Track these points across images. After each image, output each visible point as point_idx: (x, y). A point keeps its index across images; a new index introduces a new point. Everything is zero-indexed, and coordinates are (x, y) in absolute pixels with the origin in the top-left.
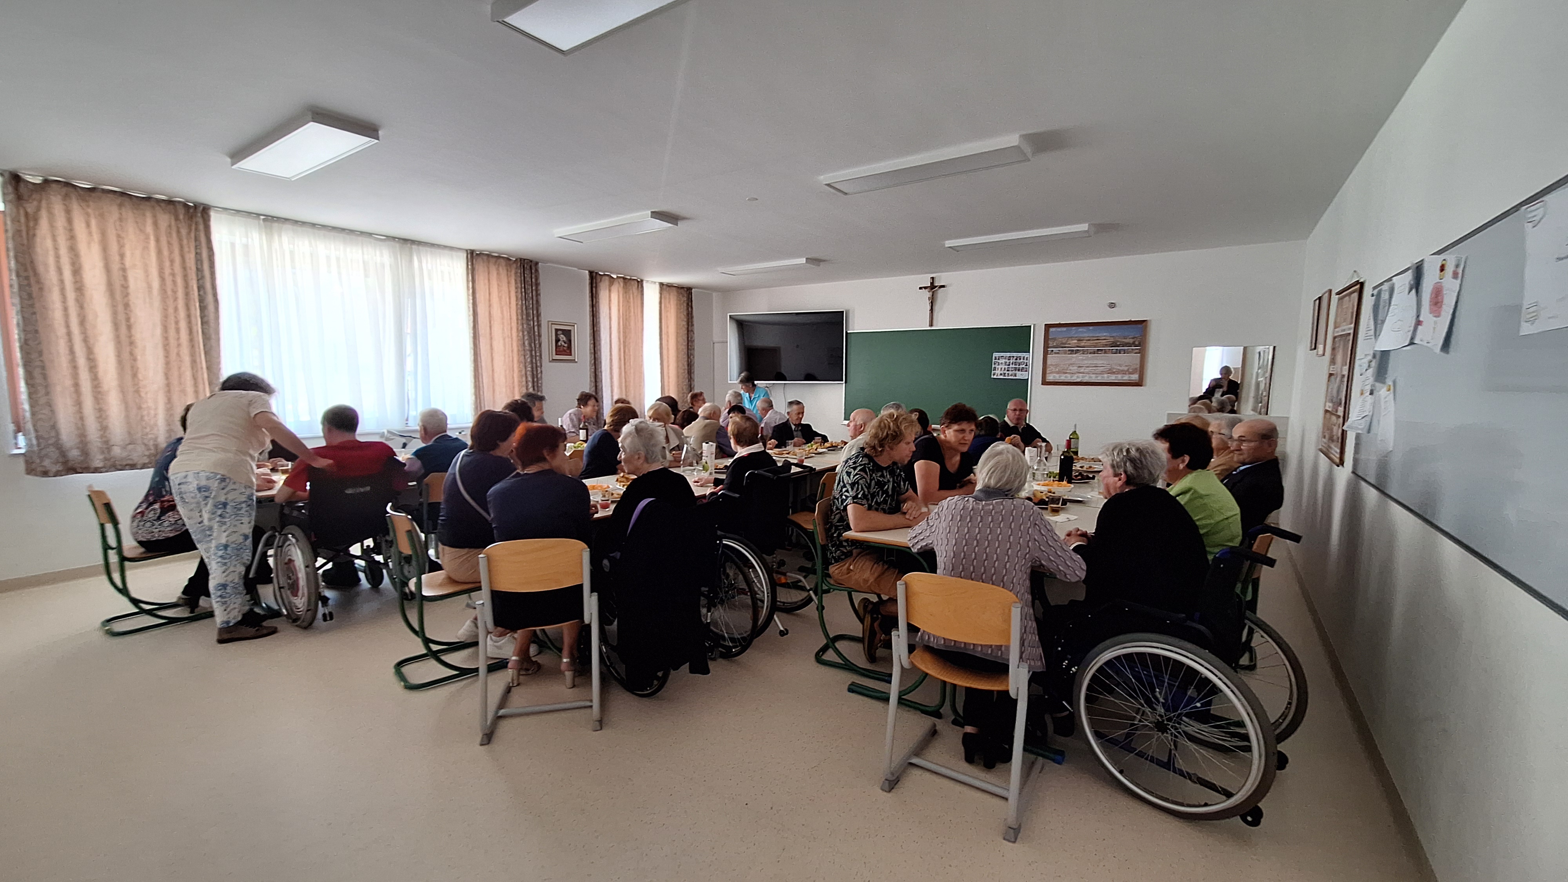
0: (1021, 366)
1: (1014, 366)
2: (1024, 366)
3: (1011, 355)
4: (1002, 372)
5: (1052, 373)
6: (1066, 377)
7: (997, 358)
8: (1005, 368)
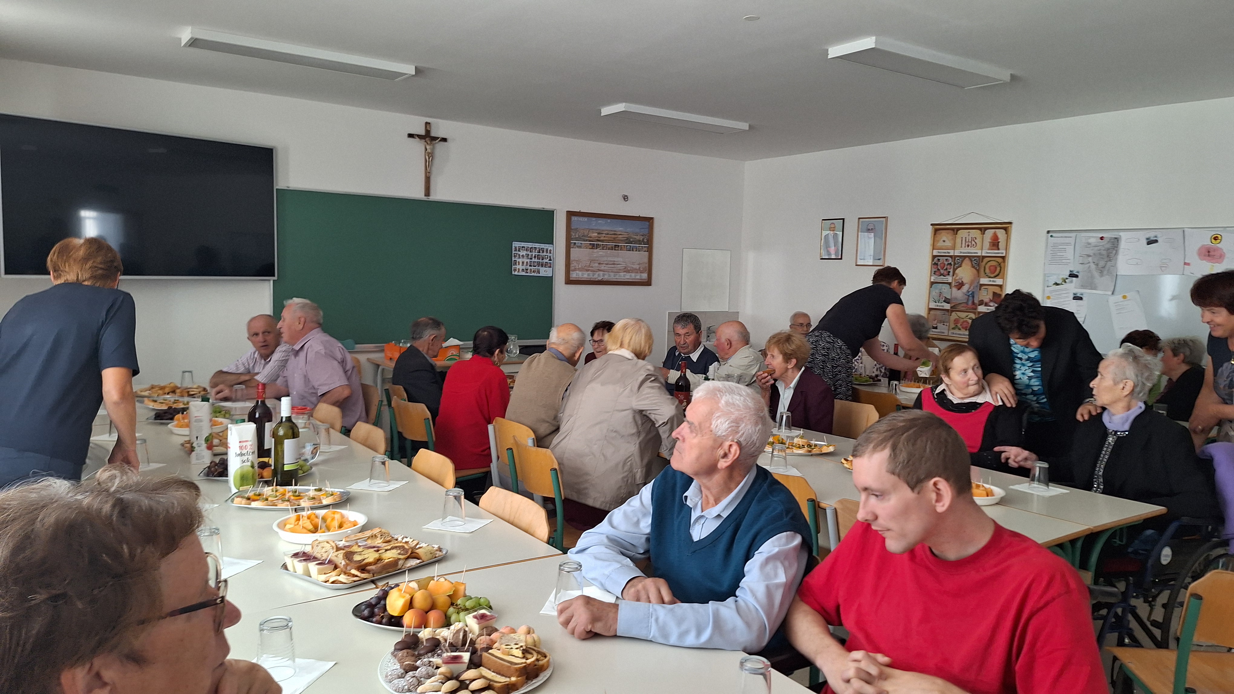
0: (545, 261)
1: (536, 260)
2: (547, 261)
3: (533, 246)
4: (524, 267)
5: (575, 270)
6: (589, 275)
7: (518, 249)
8: (527, 262)
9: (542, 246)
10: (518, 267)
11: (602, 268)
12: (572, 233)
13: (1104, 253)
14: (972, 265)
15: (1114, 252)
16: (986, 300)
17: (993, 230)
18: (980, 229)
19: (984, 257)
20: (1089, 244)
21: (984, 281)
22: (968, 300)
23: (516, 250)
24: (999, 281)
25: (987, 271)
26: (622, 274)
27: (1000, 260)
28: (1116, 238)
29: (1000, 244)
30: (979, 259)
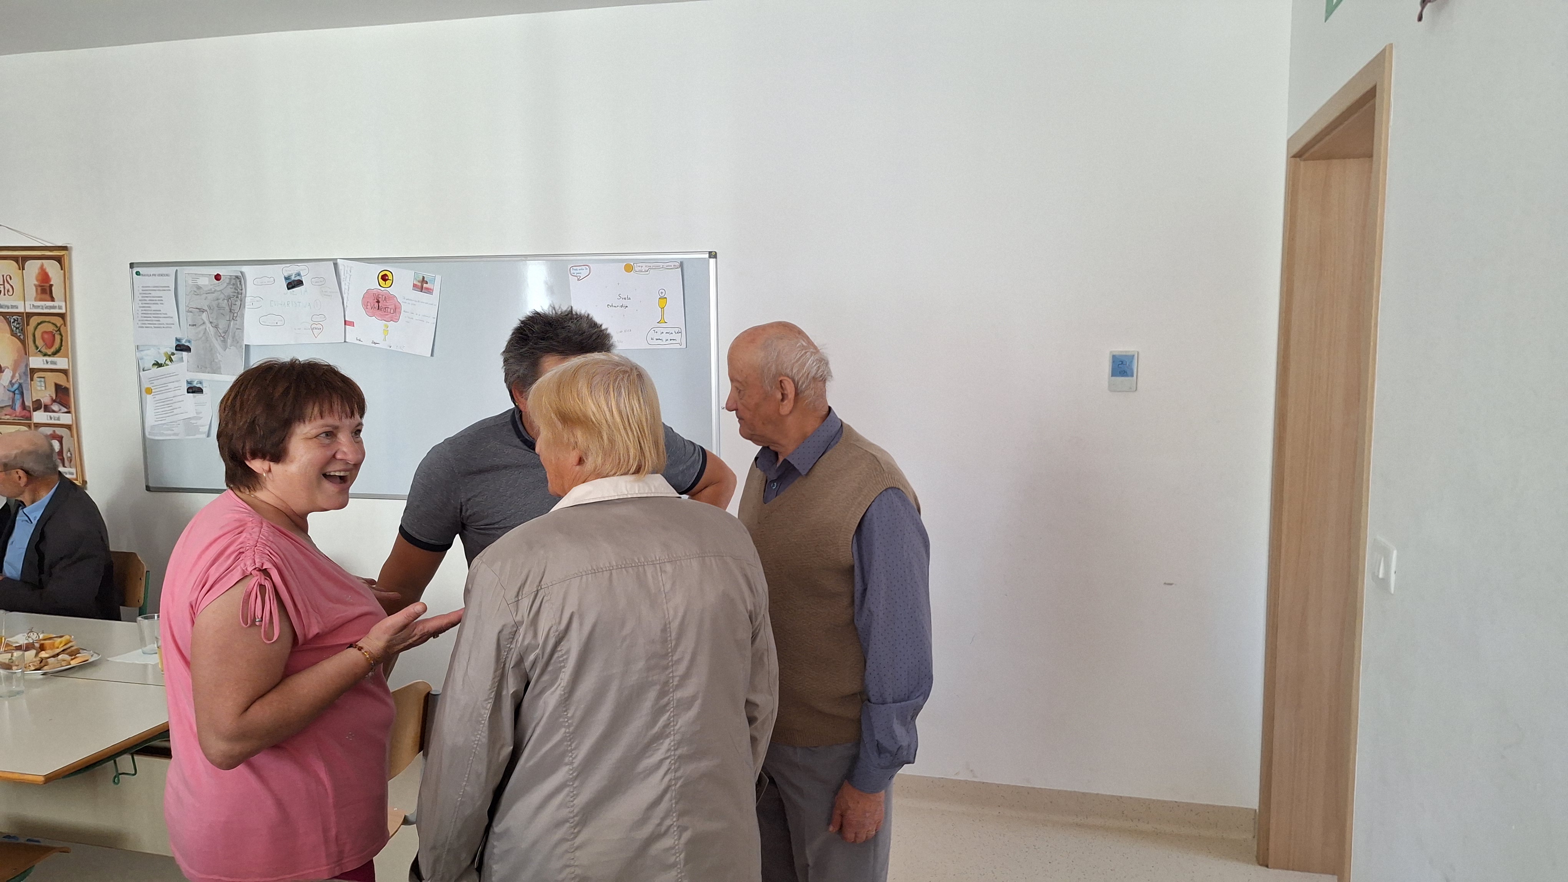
13: (224, 304)
14: (12, 330)
15: (238, 303)
16: (46, 400)
17: (40, 261)
18: (15, 259)
19: (30, 315)
20: (199, 288)
21: (37, 362)
22: (13, 401)
24: (61, 363)
25: (40, 343)
27: (58, 321)
28: (237, 277)
29: (53, 288)
30: (22, 319)
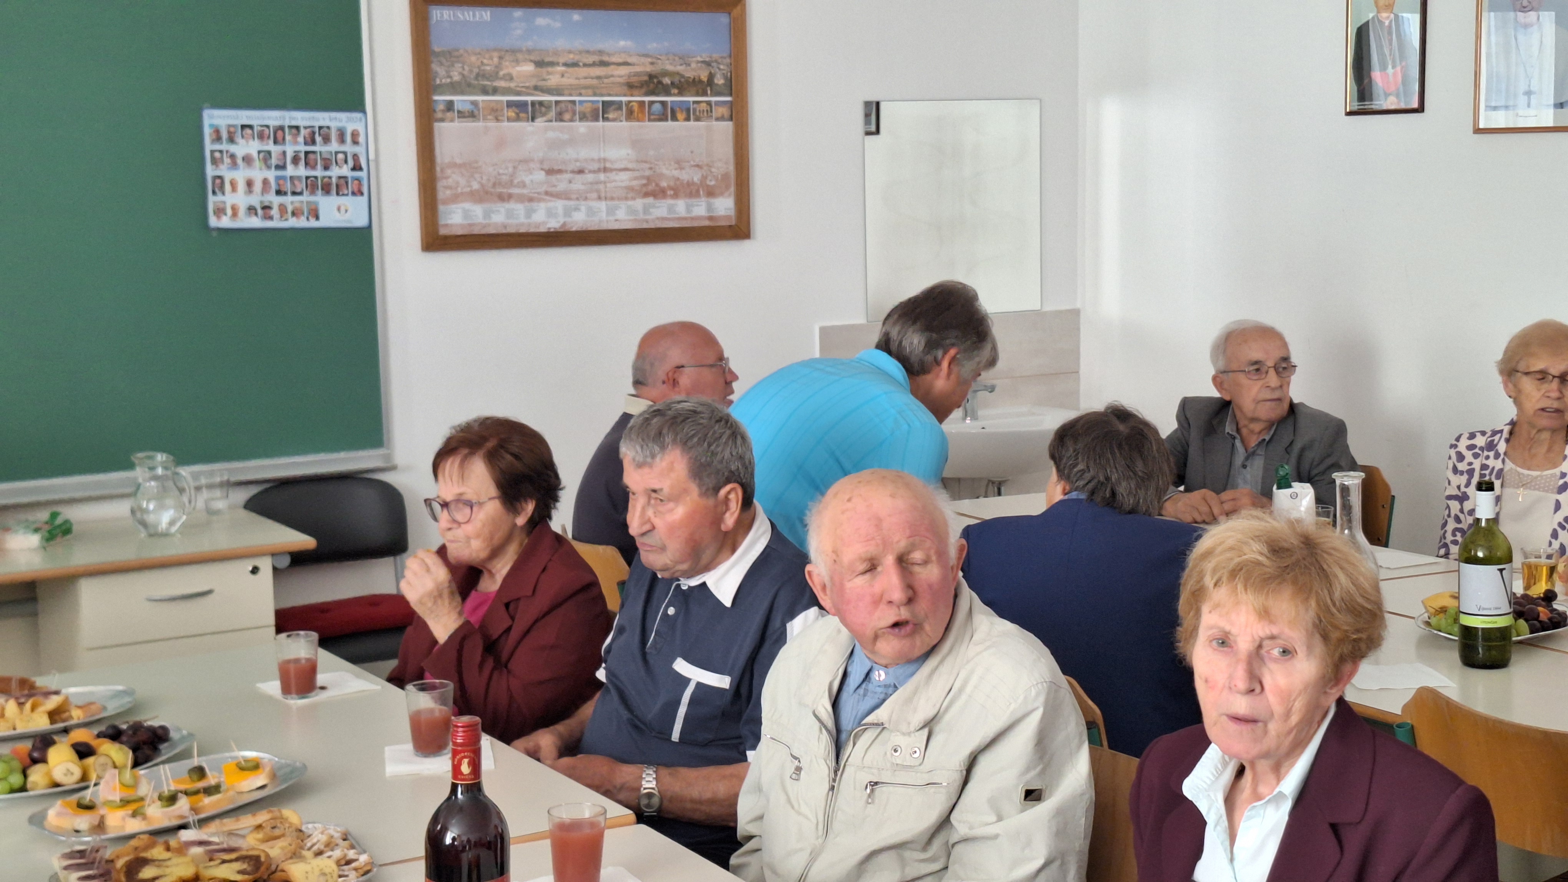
0: (335, 172)
1: (302, 171)
2: (345, 171)
3: (287, 123)
4: (255, 200)
5: (456, 198)
6: (510, 214)
7: (225, 135)
8: (265, 182)
9: (322, 118)
10: (229, 199)
11: (562, 186)
12: (435, 67)
23: (218, 138)
26: (639, 203)
